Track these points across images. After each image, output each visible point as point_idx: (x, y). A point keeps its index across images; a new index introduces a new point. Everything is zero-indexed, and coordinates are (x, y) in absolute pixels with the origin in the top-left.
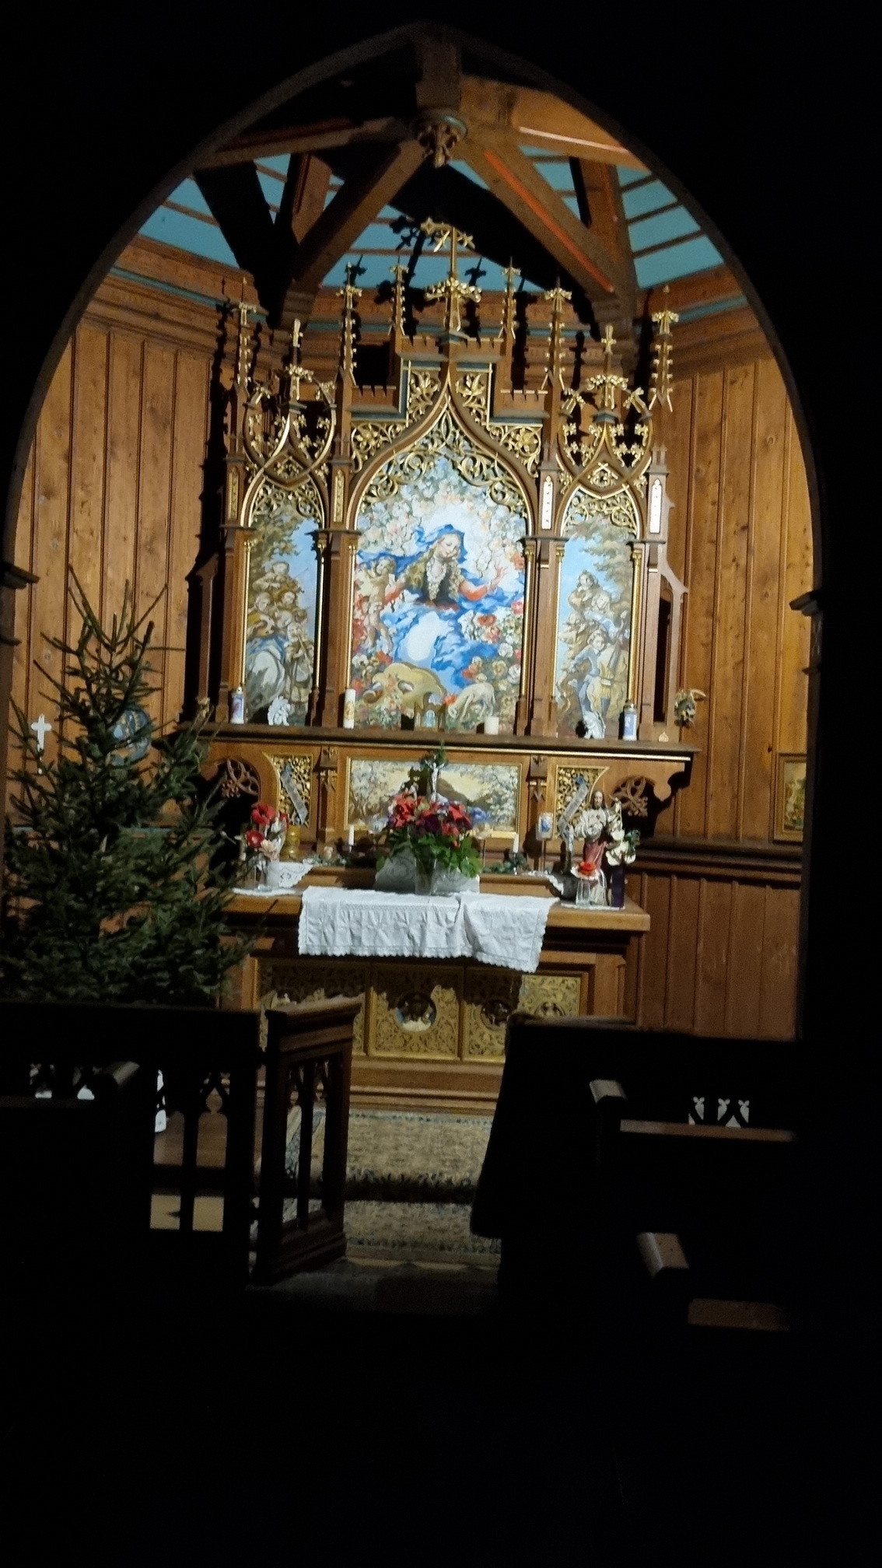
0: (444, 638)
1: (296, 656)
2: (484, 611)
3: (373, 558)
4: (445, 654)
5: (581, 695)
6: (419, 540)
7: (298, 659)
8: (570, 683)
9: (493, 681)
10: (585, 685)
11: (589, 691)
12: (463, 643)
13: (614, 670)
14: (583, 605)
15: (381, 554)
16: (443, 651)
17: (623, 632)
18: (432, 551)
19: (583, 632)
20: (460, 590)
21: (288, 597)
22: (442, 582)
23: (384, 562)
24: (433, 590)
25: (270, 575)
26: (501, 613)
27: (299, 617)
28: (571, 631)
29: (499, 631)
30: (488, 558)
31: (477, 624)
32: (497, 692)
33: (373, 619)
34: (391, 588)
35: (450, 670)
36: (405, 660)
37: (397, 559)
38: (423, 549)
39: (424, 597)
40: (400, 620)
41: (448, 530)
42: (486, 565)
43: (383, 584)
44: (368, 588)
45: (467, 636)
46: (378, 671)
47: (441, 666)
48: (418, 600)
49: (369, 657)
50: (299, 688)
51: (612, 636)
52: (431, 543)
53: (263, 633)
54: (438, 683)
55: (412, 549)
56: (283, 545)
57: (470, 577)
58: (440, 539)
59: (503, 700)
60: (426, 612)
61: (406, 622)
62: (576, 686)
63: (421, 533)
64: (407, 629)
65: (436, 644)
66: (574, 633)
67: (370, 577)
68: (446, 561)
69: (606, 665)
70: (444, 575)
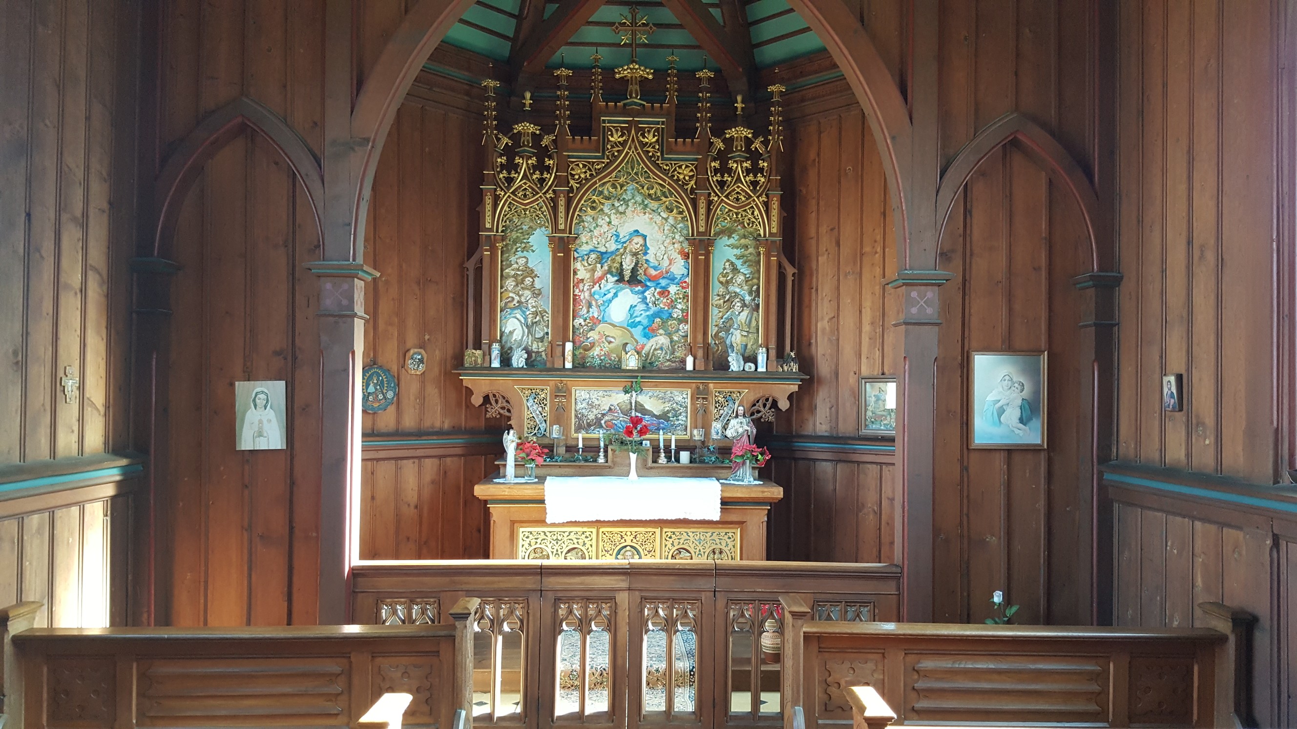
0: (636, 306)
1: (535, 321)
2: (661, 287)
4: (636, 317)
5: (728, 342)
6: (616, 241)
7: (536, 322)
8: (720, 334)
9: (669, 335)
10: (730, 335)
11: (733, 339)
12: (648, 309)
13: (749, 326)
14: (727, 282)
15: (591, 251)
16: (635, 315)
17: (754, 300)
18: (625, 248)
19: (728, 300)
20: (645, 274)
21: (528, 281)
22: (633, 268)
23: (593, 256)
24: (627, 274)
25: (515, 266)
26: (673, 289)
27: (537, 294)
28: (720, 299)
29: (672, 301)
30: (663, 252)
31: (657, 297)
32: (672, 341)
33: (587, 294)
34: (598, 274)
35: (640, 328)
36: (609, 322)
37: (602, 253)
38: (619, 247)
39: (621, 280)
40: (605, 295)
41: (636, 234)
42: (662, 257)
43: (594, 270)
44: (582, 274)
45: (650, 305)
46: (592, 330)
47: (634, 325)
48: (617, 281)
49: (585, 320)
50: (537, 342)
51: (747, 302)
52: (625, 243)
53: (511, 305)
54: (632, 336)
55: (612, 246)
56: (523, 245)
57: (652, 265)
58: (630, 240)
59: (676, 347)
61: (610, 296)
62: (724, 336)
63: (618, 236)
64: (610, 301)
65: (630, 310)
66: (722, 301)
67: (584, 266)
68: (635, 254)
69: (743, 322)
70: (634, 264)
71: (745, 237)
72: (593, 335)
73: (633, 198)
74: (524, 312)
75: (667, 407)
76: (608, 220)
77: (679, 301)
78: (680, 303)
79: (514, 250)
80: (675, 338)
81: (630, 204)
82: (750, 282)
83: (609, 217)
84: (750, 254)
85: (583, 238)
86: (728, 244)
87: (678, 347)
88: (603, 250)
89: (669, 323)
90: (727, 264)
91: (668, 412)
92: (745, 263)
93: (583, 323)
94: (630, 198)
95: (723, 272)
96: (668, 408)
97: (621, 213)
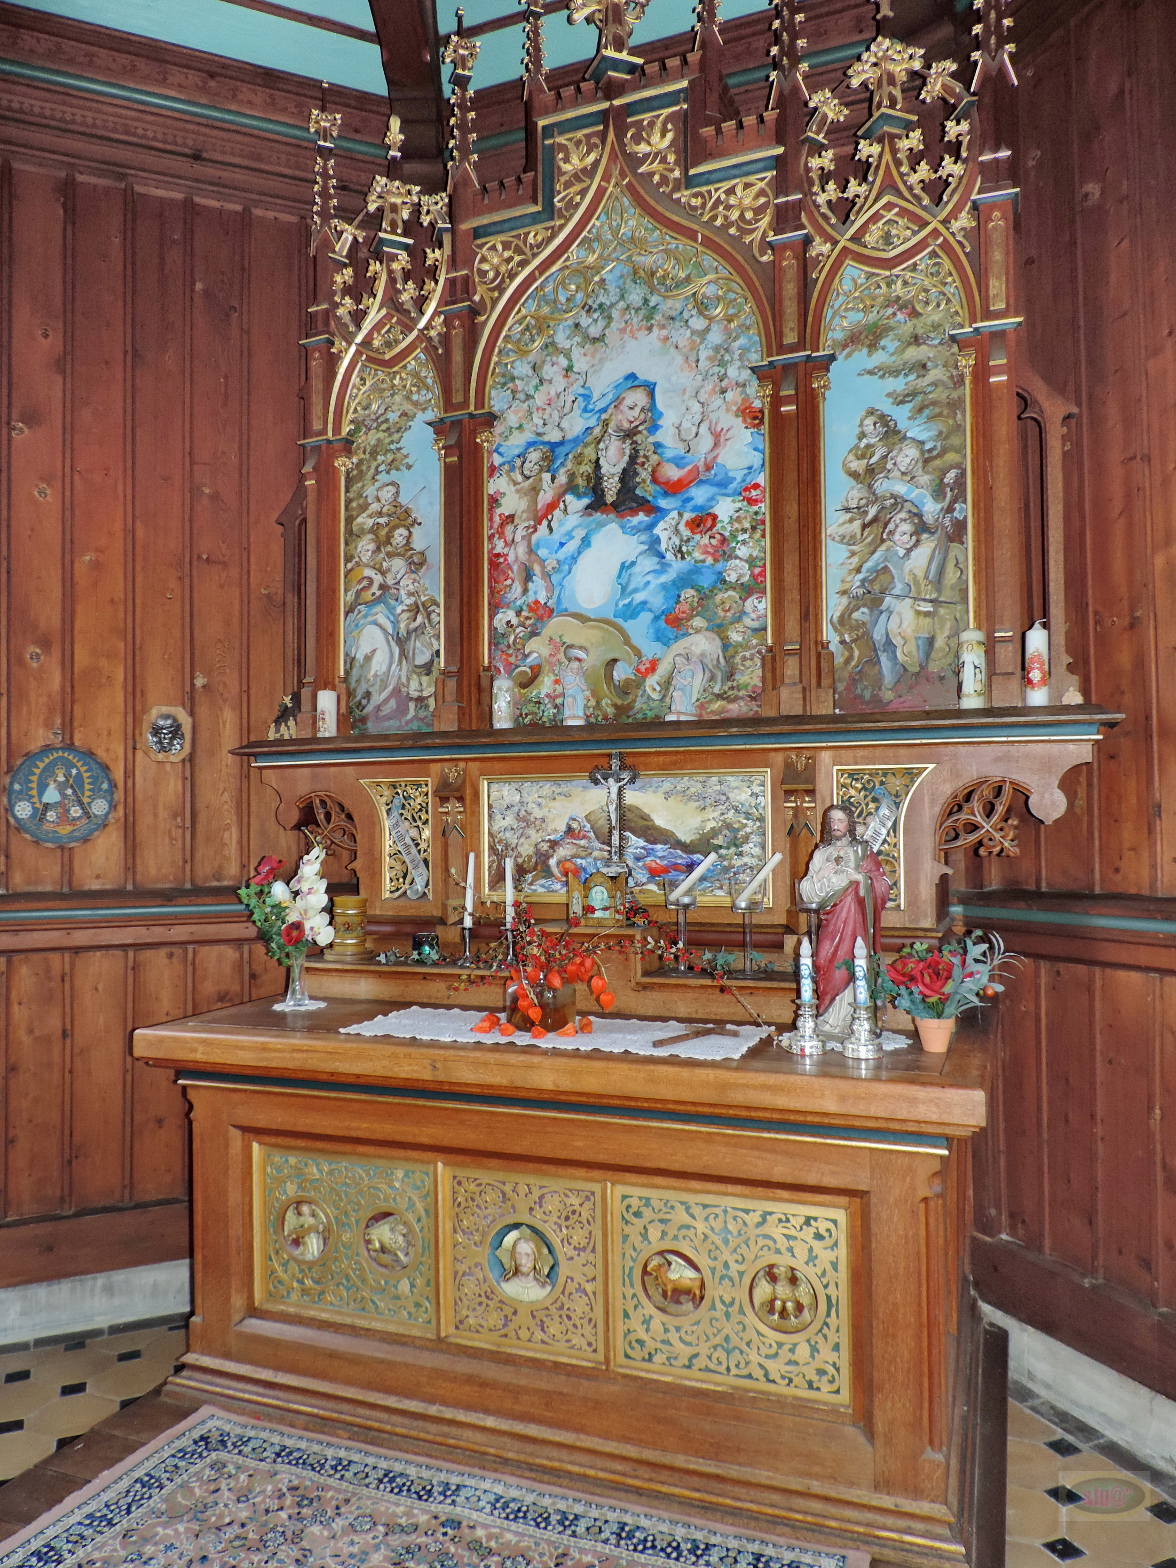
0: (633, 564)
1: (413, 625)
2: (694, 509)
3: (517, 452)
4: (636, 590)
5: (878, 635)
6: (585, 410)
7: (416, 630)
8: (856, 615)
9: (719, 630)
10: (883, 617)
11: (893, 626)
12: (664, 566)
14: (871, 471)
15: (530, 444)
16: (631, 587)
17: (950, 510)
18: (606, 424)
19: (875, 520)
20: (655, 480)
21: (399, 535)
22: (624, 470)
23: (534, 456)
24: (611, 487)
25: (375, 507)
26: (725, 509)
27: (417, 563)
28: (851, 521)
29: (724, 540)
30: (698, 418)
31: (686, 533)
32: (726, 645)
33: (521, 550)
34: (545, 497)
35: (646, 617)
36: (572, 610)
37: (553, 446)
38: (592, 422)
39: (598, 504)
40: (562, 545)
41: (629, 384)
42: (694, 430)
43: (535, 490)
44: (512, 503)
45: (669, 556)
46: (534, 634)
47: (631, 612)
48: (588, 507)
49: (518, 613)
50: (419, 675)
51: (929, 519)
52: (604, 410)
53: (367, 596)
54: (627, 641)
55: (576, 425)
56: (390, 457)
57: (669, 454)
58: (617, 402)
59: (738, 659)
60: (601, 525)
61: (572, 546)
62: (866, 618)
63: (587, 397)
64: (574, 559)
65: (619, 576)
66: (857, 524)
67: (515, 483)
68: (629, 434)
69: (920, 574)
70: (626, 458)
71: (916, 340)
72: (537, 649)
73: (622, 297)
74: (391, 610)
75: (711, 820)
76: (564, 362)
77: (740, 538)
78: (744, 542)
79: (372, 471)
80: (735, 636)
81: (615, 314)
82: (937, 462)
83: (568, 355)
84: (935, 384)
85: (512, 419)
86: (870, 366)
87: (744, 659)
88: (554, 436)
89: (719, 597)
90: (869, 421)
91: (715, 832)
92: (920, 410)
93: (514, 621)
94: (614, 299)
95: (857, 447)
96: (711, 825)
97: (595, 340)
